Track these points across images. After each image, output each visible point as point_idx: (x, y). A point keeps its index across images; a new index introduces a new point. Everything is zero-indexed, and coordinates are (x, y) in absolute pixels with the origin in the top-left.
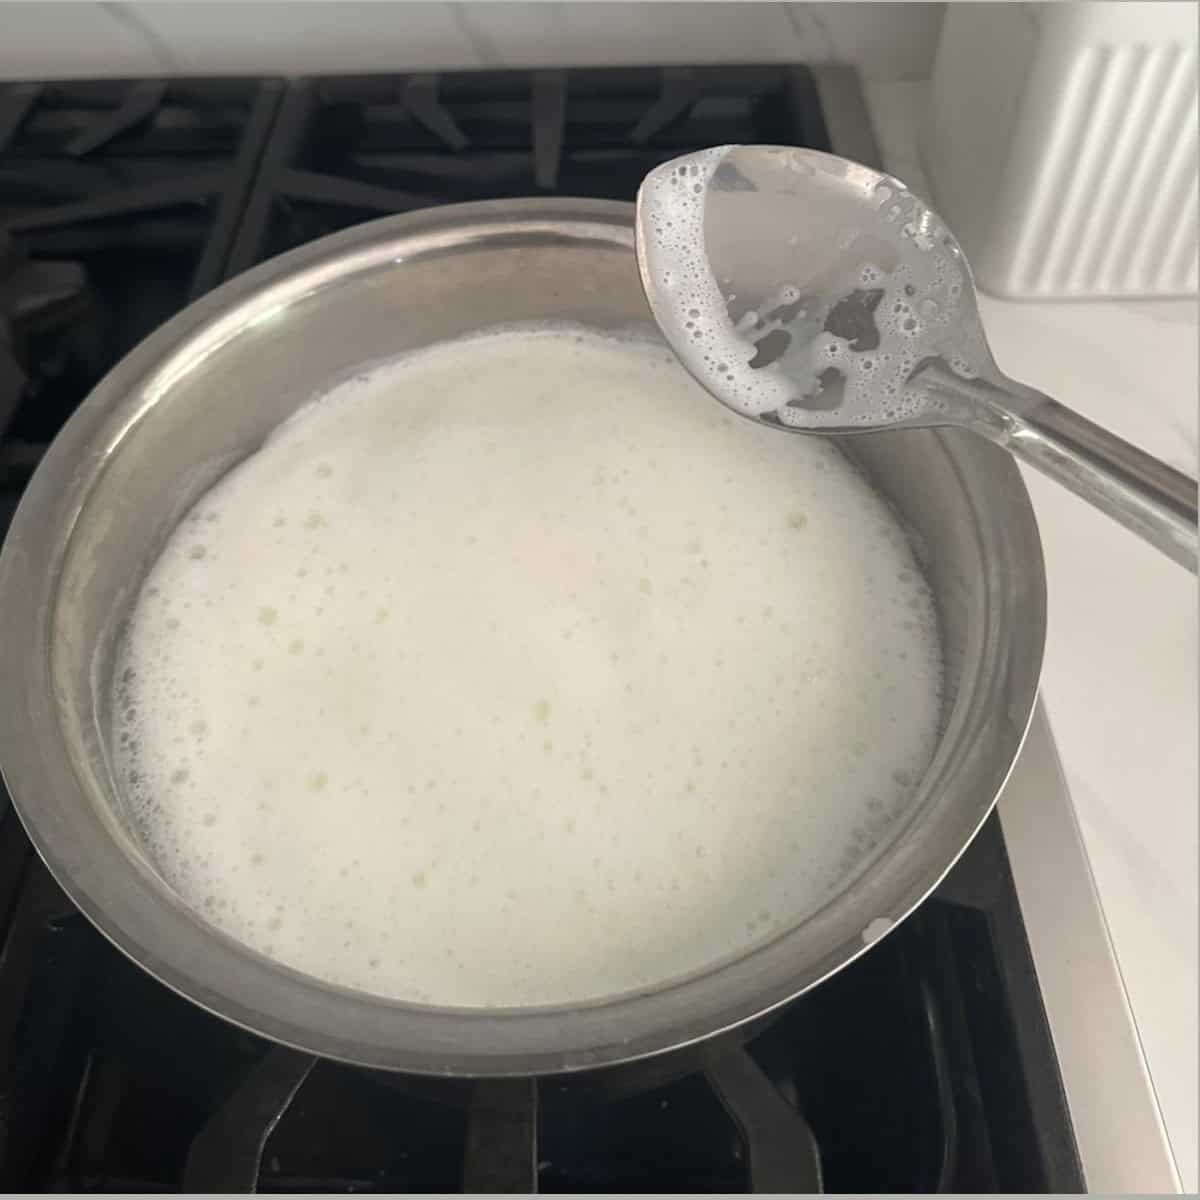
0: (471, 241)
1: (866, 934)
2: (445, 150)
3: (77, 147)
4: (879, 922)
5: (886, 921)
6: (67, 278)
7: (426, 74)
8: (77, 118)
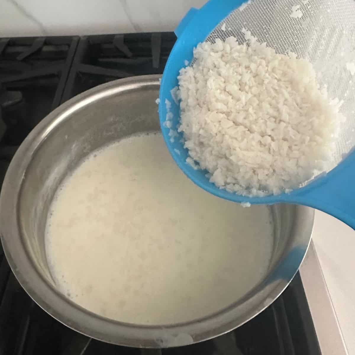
2: (125, 57)
3: (19, 58)
6: (17, 96)
8: (19, 49)
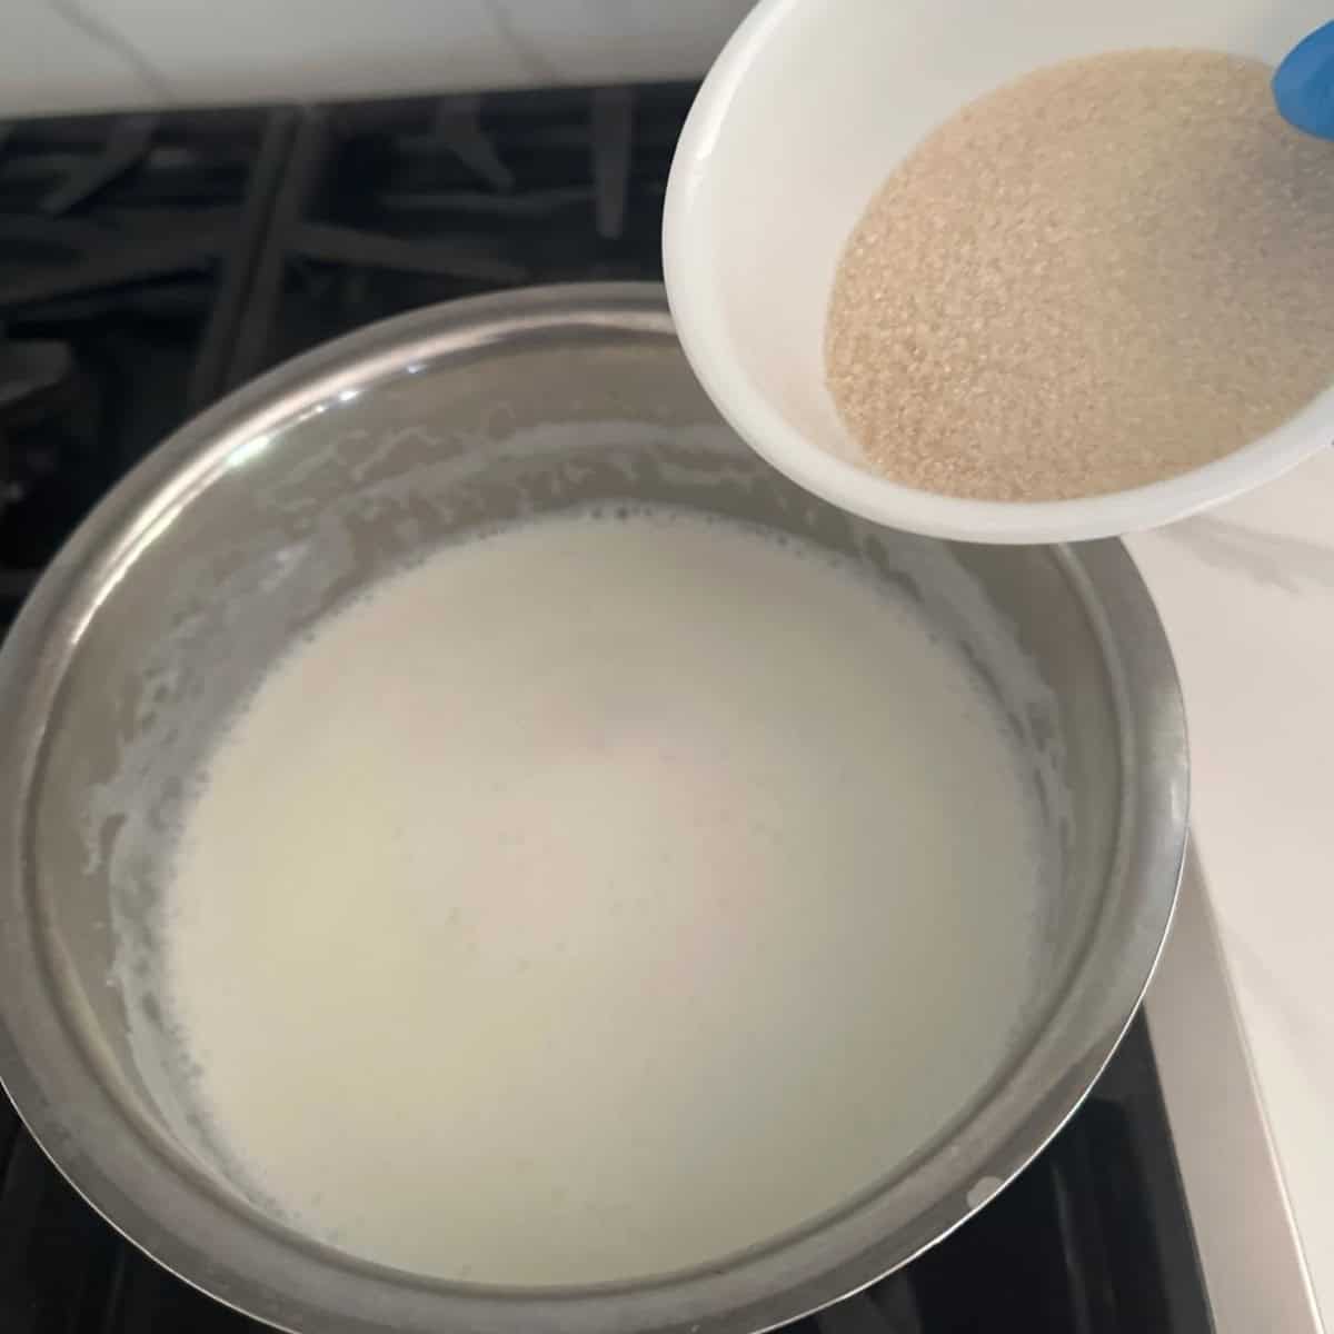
0: (491, 341)
1: (971, 1198)
3: (56, 201)
4: (985, 1182)
5: (994, 1180)
7: (463, 97)
8: (58, 162)
